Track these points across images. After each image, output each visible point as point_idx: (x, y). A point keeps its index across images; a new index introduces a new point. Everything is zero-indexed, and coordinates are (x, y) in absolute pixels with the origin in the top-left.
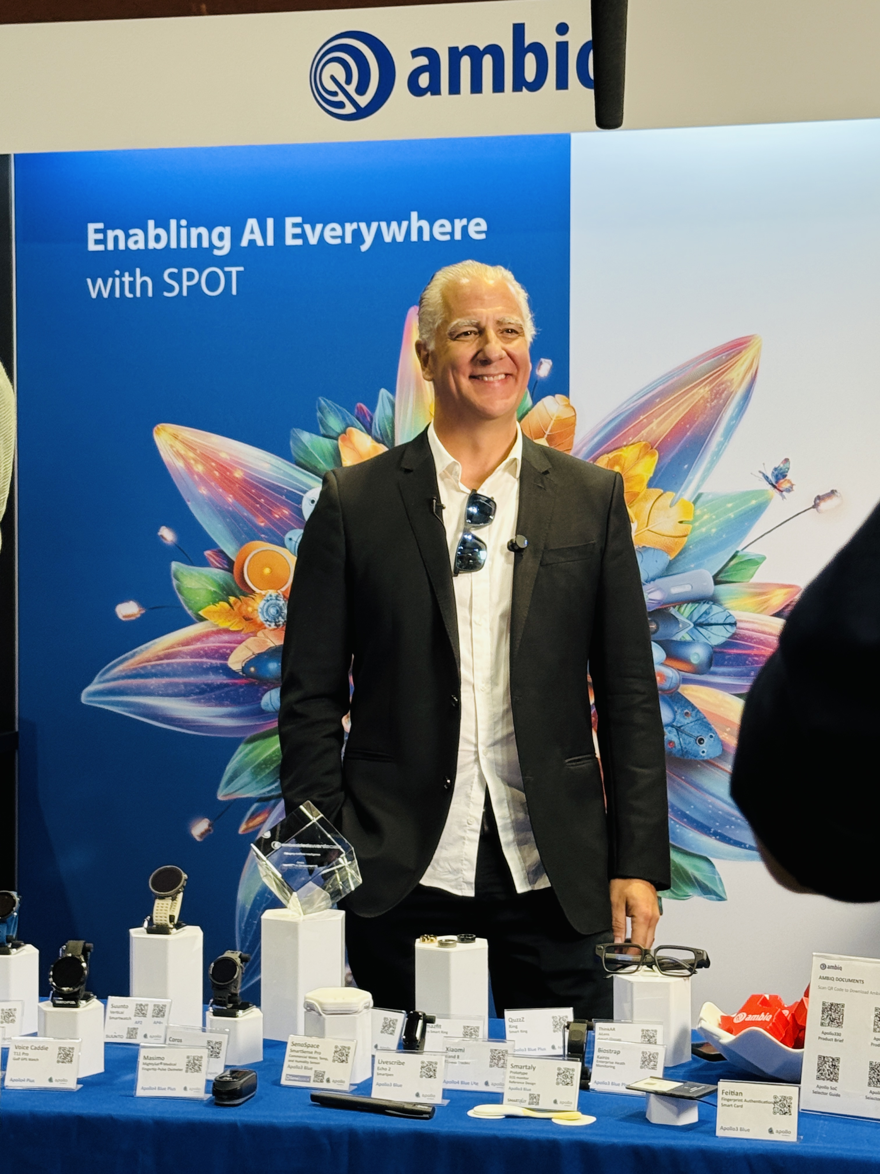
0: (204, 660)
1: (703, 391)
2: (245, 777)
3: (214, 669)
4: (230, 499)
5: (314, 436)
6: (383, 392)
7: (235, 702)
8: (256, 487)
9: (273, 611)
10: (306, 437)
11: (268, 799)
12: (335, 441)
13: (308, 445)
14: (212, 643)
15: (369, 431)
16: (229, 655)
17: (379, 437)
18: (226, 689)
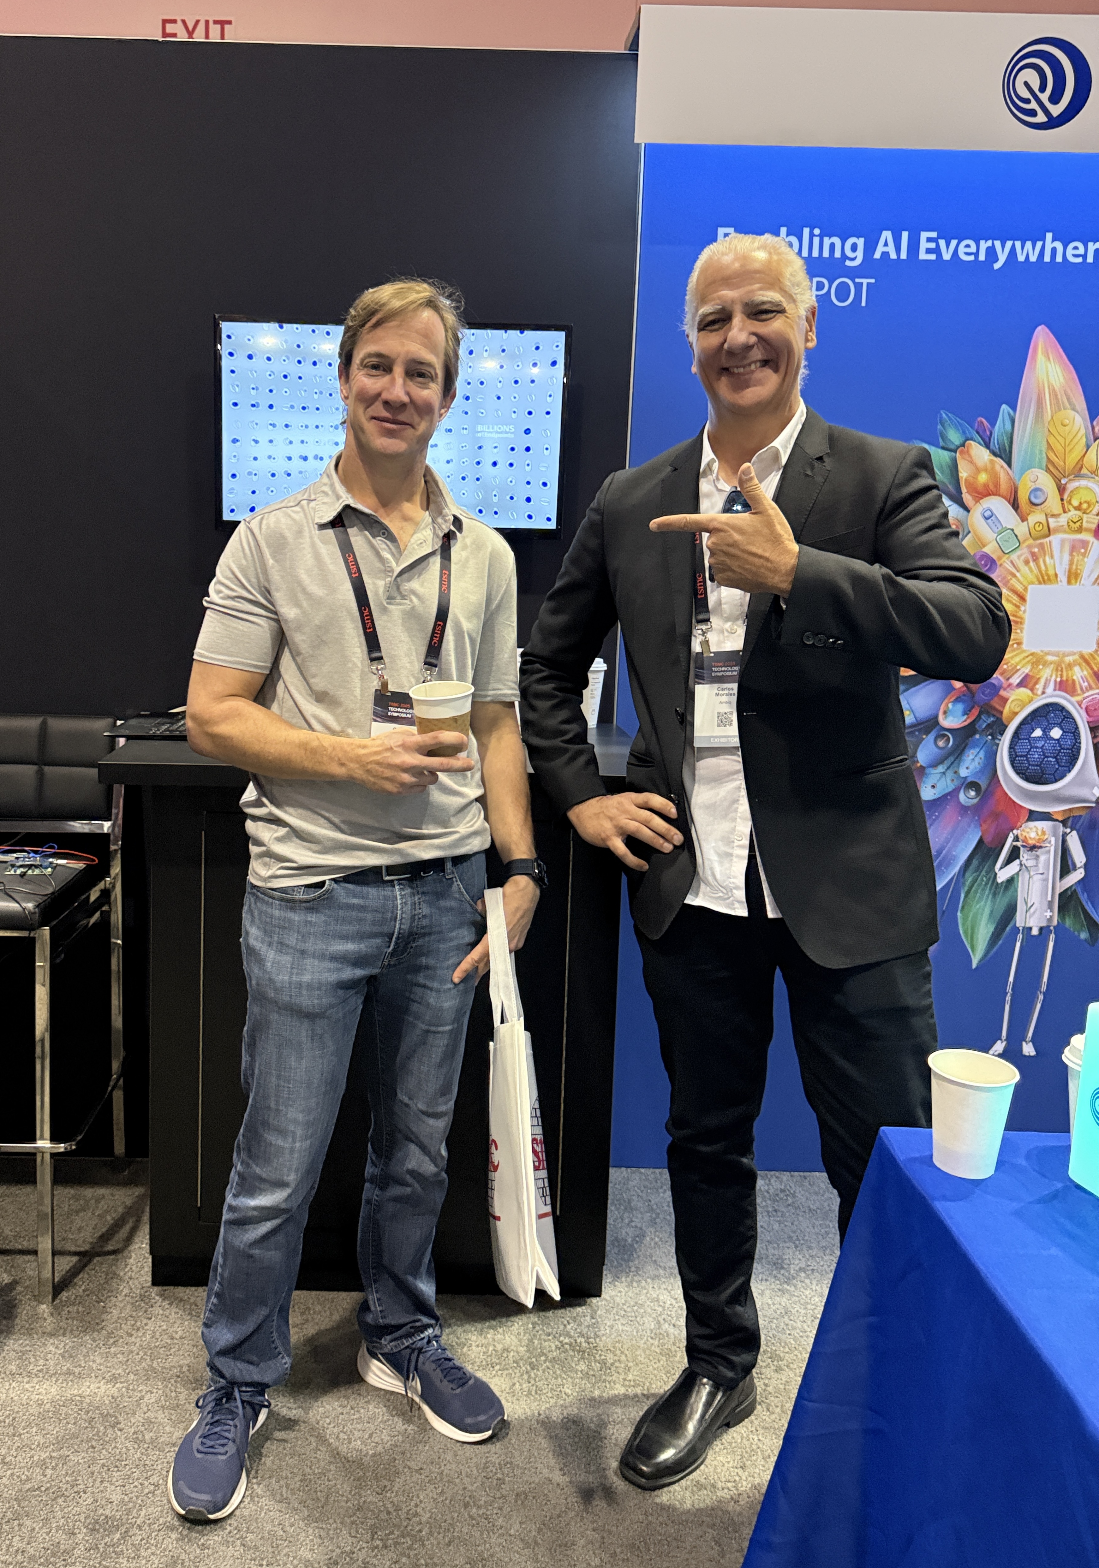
6: (1004, 407)
12: (953, 454)
15: (987, 446)
17: (997, 451)
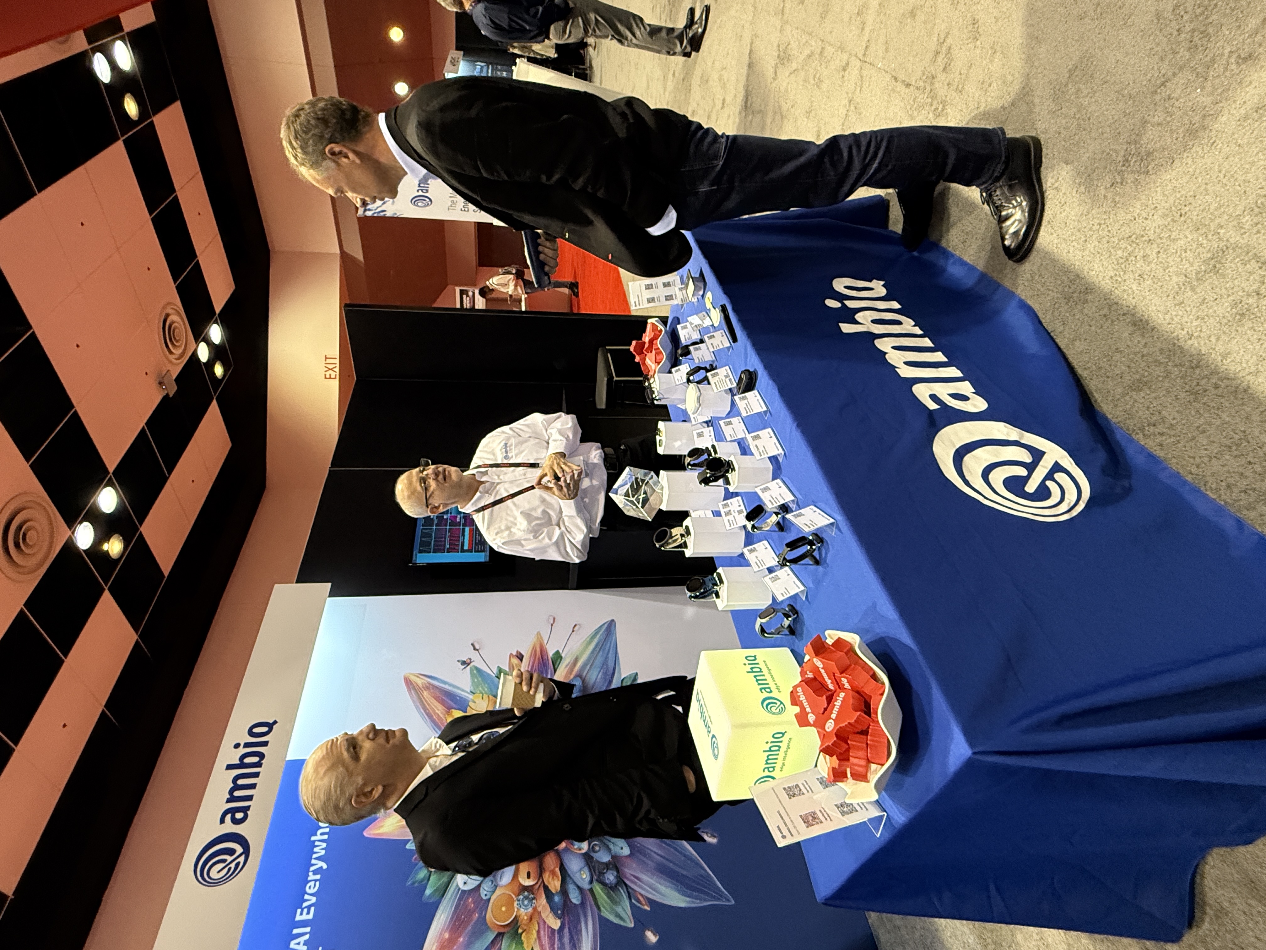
0: (556, 946)
1: (425, 693)
2: (619, 910)
3: (561, 938)
4: (461, 939)
5: (428, 887)
7: (579, 922)
8: (455, 922)
9: (526, 902)
10: (428, 892)
11: (629, 893)
13: (432, 890)
14: (546, 941)
16: (552, 929)
18: (572, 929)
